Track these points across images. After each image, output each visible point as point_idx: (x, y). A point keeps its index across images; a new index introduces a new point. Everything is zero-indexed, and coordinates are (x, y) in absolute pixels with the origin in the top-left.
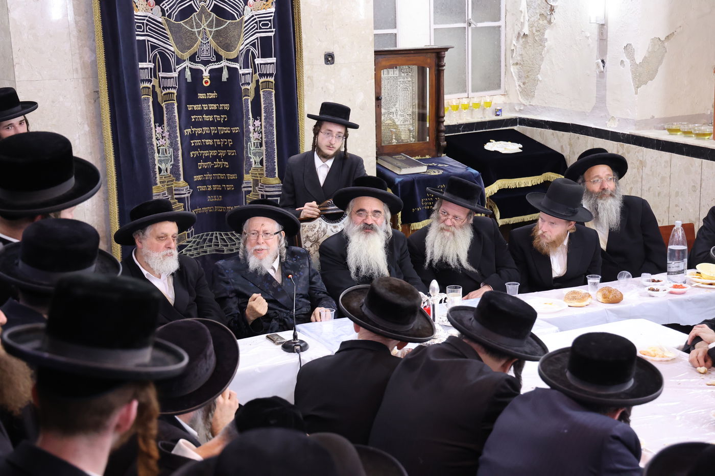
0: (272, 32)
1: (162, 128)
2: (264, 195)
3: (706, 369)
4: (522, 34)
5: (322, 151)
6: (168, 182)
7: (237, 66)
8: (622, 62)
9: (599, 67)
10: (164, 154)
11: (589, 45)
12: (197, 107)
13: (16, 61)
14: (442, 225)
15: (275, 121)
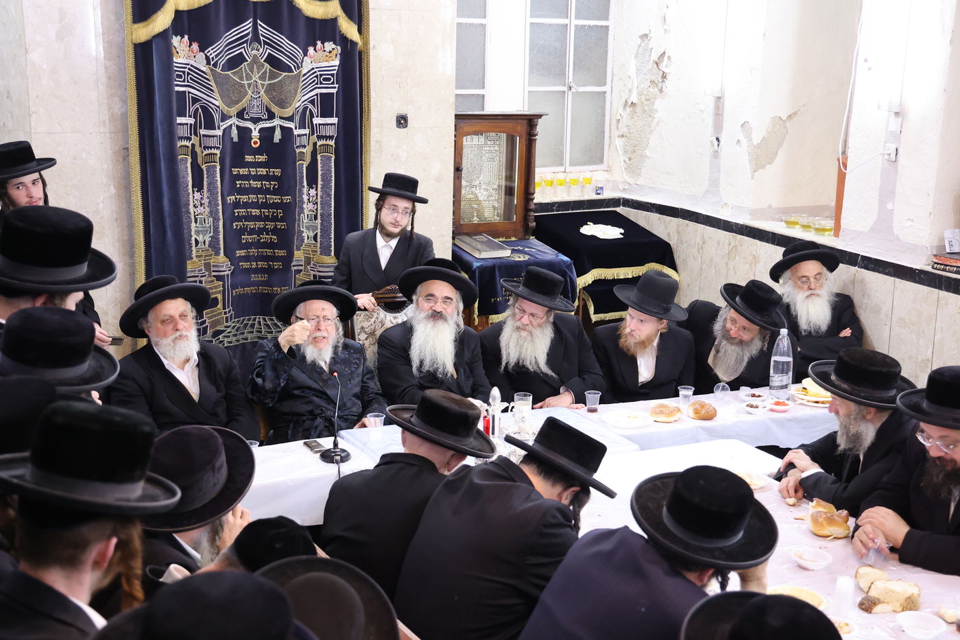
0: (335, 88)
1: (201, 194)
2: (316, 276)
3: (796, 500)
4: (630, 103)
5: (386, 229)
6: (205, 256)
7: (291, 125)
8: (738, 141)
9: (713, 145)
10: (202, 224)
11: (704, 120)
12: (244, 171)
13: (32, 109)
14: (518, 323)
15: (333, 191)
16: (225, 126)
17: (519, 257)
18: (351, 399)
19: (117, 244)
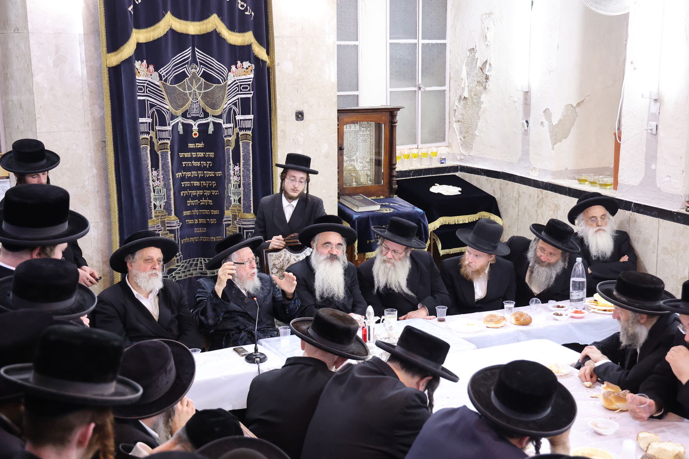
0: (251, 94)
1: (157, 172)
2: (241, 228)
3: (591, 384)
4: (463, 97)
5: (288, 194)
6: (161, 216)
7: (221, 121)
8: (542, 123)
9: (524, 126)
10: (159, 193)
11: (516, 108)
12: (187, 155)
13: (37, 116)
14: (385, 258)
15: (251, 167)
16: (173, 123)
17: (387, 210)
19: (98, 209)
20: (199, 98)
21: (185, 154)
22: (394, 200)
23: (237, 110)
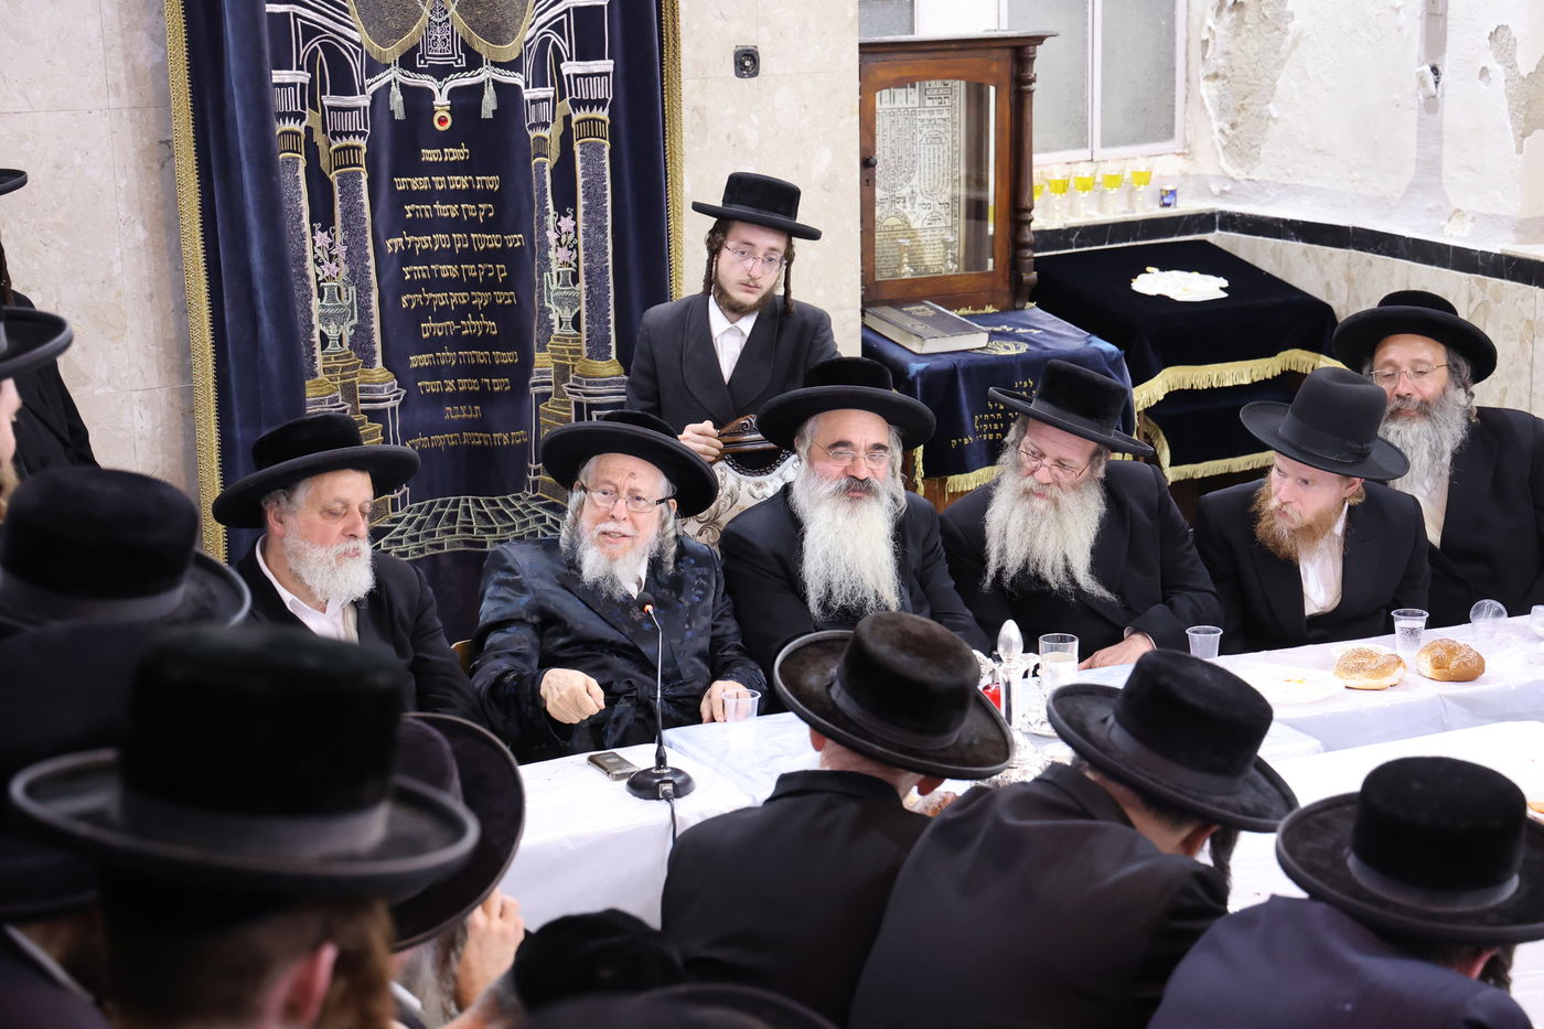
1: (329, 236)
2: (582, 404)
4: (1229, 3)
5: (728, 296)
6: (344, 369)
7: (517, 79)
8: (1484, 71)
9: (1424, 85)
10: (334, 300)
11: (1401, 29)
12: (419, 183)
14: (1029, 482)
15: (609, 219)
16: (375, 87)
17: (1007, 348)
18: (692, 663)
19: (153, 348)
20: (453, 10)
21: (414, 181)
22: (1028, 318)
23: (564, 46)
